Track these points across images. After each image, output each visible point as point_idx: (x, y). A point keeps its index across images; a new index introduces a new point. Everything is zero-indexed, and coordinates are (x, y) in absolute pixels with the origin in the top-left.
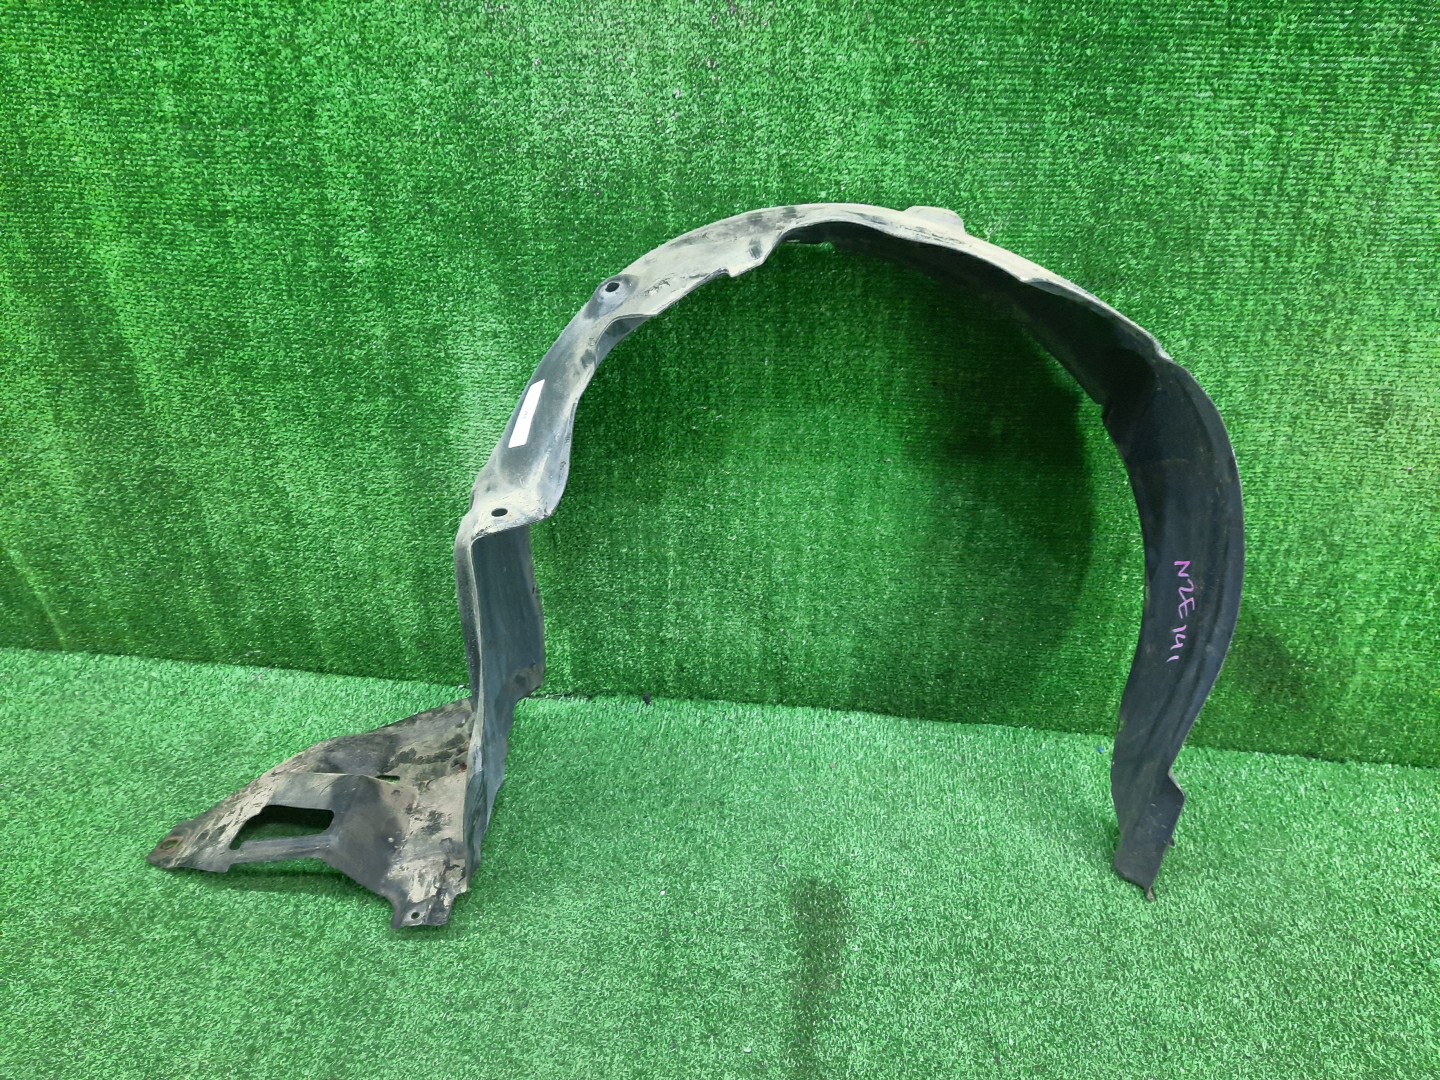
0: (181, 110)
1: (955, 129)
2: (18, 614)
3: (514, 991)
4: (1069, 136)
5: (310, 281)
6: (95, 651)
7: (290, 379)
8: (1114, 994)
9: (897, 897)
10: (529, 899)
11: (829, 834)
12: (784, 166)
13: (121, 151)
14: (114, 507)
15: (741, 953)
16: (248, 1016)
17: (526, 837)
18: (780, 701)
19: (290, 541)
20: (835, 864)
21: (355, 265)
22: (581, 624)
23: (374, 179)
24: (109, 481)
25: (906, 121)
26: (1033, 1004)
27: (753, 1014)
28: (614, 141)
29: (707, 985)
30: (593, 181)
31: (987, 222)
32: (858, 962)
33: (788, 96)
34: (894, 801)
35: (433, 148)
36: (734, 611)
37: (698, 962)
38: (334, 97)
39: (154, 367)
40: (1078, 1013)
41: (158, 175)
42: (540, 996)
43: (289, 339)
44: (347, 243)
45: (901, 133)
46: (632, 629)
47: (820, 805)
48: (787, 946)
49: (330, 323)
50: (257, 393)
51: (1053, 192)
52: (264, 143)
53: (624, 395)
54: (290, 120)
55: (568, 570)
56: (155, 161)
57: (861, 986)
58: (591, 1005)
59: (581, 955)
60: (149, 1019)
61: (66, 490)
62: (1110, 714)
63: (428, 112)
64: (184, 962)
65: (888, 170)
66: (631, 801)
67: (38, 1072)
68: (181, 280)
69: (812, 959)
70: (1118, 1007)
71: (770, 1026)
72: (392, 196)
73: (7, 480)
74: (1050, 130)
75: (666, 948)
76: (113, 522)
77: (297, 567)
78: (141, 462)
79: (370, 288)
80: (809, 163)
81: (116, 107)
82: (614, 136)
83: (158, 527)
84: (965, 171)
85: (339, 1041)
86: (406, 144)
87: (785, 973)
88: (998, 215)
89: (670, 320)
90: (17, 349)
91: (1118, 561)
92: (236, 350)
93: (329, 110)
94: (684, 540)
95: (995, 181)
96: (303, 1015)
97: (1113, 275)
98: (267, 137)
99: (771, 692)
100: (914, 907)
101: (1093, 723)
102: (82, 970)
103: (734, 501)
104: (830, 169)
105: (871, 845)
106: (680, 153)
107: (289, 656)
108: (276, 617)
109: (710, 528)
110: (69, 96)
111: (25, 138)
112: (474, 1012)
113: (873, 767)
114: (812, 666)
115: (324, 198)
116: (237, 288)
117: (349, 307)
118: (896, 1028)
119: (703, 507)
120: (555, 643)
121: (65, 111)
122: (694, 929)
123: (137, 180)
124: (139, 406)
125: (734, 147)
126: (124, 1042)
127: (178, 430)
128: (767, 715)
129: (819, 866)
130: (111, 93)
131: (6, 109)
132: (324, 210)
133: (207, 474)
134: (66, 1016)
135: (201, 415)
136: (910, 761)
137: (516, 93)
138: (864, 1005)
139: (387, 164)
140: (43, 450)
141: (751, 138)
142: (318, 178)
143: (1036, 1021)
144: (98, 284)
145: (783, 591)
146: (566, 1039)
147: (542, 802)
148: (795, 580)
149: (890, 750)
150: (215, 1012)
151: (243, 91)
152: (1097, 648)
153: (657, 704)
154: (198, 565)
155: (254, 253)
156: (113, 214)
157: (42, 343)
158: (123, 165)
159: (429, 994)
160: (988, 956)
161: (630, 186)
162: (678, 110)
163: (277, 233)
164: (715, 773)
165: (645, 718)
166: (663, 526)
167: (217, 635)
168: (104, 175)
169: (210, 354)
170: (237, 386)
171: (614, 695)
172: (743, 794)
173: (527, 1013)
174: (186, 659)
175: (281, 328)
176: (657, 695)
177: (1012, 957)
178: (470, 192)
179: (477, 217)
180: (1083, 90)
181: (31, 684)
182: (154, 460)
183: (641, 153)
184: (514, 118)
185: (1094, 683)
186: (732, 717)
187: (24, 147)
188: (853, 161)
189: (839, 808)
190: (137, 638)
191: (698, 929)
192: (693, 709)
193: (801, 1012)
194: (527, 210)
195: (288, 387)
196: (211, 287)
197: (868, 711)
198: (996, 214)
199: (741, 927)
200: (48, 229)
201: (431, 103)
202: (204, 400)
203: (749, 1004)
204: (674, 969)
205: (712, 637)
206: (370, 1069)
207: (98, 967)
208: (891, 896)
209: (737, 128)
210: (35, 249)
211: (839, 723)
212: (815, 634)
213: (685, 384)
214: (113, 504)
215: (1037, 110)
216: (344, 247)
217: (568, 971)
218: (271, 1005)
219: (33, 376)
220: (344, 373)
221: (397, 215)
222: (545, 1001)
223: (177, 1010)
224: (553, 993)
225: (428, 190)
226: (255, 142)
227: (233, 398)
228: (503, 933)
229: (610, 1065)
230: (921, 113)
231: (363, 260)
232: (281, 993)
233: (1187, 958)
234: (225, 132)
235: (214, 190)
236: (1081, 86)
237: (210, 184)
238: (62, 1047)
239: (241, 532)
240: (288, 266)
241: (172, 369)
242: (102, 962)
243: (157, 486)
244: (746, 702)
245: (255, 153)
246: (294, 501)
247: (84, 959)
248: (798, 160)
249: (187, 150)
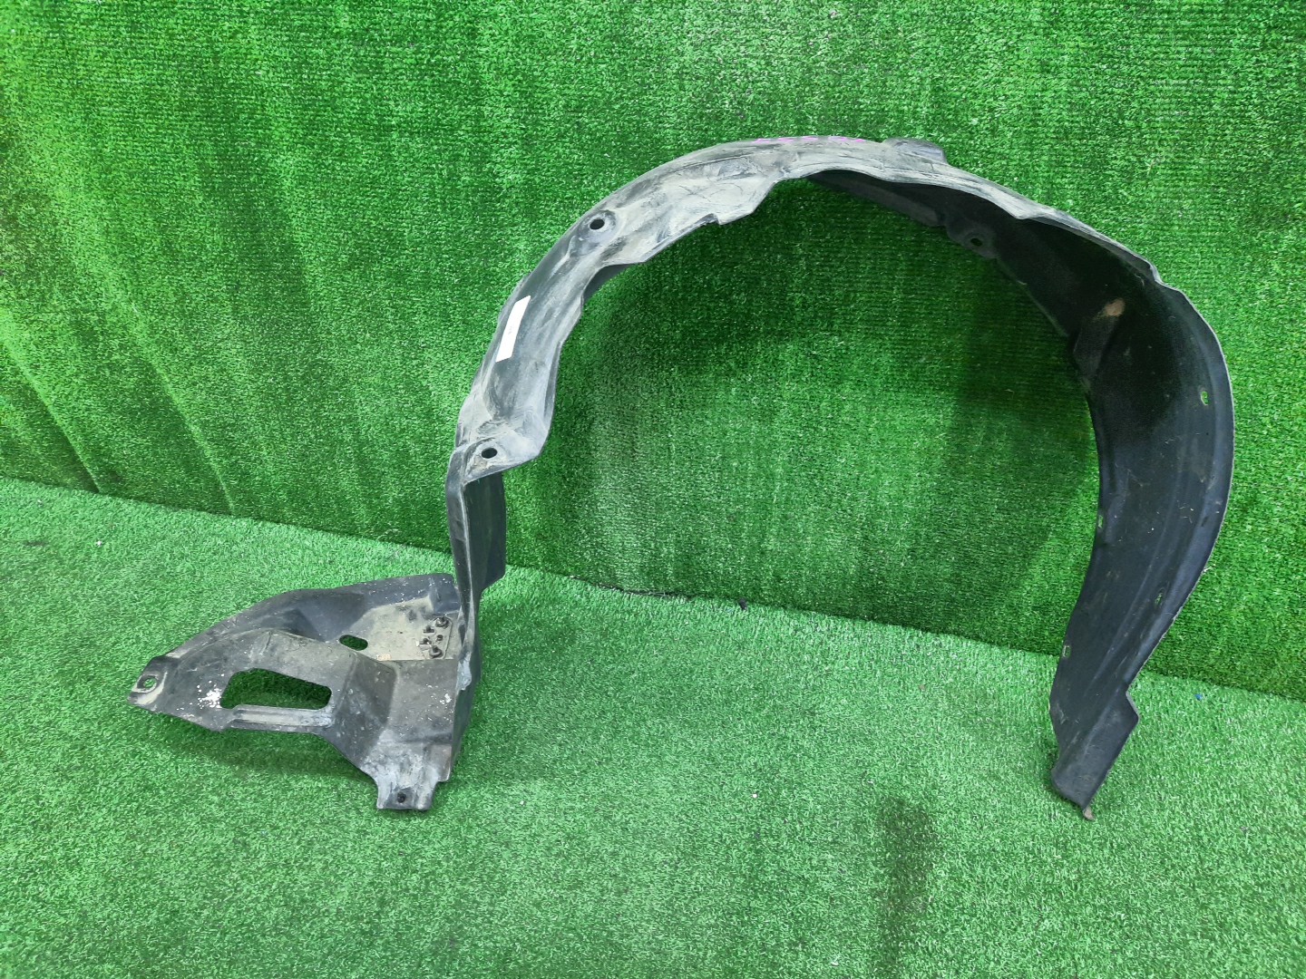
0: (355, 26)
1: (1128, 53)
2: (196, 481)
3: (615, 876)
4: (1257, 61)
5: (463, 195)
6: (259, 518)
7: (440, 286)
8: (1211, 954)
9: (985, 827)
10: (630, 788)
11: (917, 756)
12: (936, 91)
13: (299, 66)
14: (280, 394)
15: (830, 865)
16: (380, 870)
17: (629, 727)
18: (871, 618)
19: (429, 435)
20: (923, 786)
21: (505, 181)
22: (687, 530)
23: (528, 94)
24: (278, 370)
25: (1072, 43)
26: (1124, 953)
27: (840, 927)
28: (763, 62)
29: (795, 892)
30: (739, 103)
31: (1149, 152)
32: (945, 888)
33: (949, 17)
34: (983, 730)
35: (586, 67)
36: (835, 529)
37: (788, 869)
38: (496, 15)
39: (320, 269)
40: (1171, 970)
41: (331, 89)
42: (640, 884)
43: (440, 249)
44: (499, 159)
45: (1066, 57)
46: (734, 537)
47: (909, 725)
48: (875, 864)
49: (478, 235)
50: (410, 298)
51: (1229, 123)
52: (429, 60)
53: (748, 316)
54: (454, 38)
55: (679, 478)
56: (329, 75)
57: (947, 913)
58: (686, 898)
59: (678, 848)
60: (295, 862)
61: (240, 377)
62: (1212, 661)
63: (584, 31)
64: (326, 813)
65: (1049, 94)
66: (727, 702)
67: (205, 897)
68: (349, 189)
69: (900, 880)
70: (1215, 969)
71: (857, 942)
72: (544, 114)
73: (191, 364)
74: (1235, 54)
75: (757, 852)
76: (279, 408)
77: (435, 458)
78: (304, 356)
79: (517, 204)
80: (964, 88)
81: (297, 23)
82: (764, 58)
83: (316, 414)
84: (1133, 98)
85: (458, 903)
86: (561, 63)
87: (872, 890)
88: (1163, 146)
89: (800, 247)
90: (203, 247)
91: (1245, 511)
92: (393, 257)
93: (491, 29)
94: (795, 458)
95: (1165, 109)
96: (427, 875)
97: (1285, 215)
98: (432, 55)
99: (863, 610)
100: (1002, 839)
101: (1192, 669)
102: (240, 811)
103: (847, 425)
104: (985, 95)
105: (959, 770)
106: (830, 77)
107: (423, 537)
108: (413, 501)
109: (820, 449)
110: (257, 13)
111: (218, 52)
112: (578, 891)
113: (963, 692)
114: (908, 588)
115: (480, 116)
116: (397, 199)
117: (497, 221)
118: (982, 960)
119: (815, 429)
120: (661, 546)
121: (253, 27)
122: (784, 835)
123: (312, 94)
124: (304, 305)
125: (886, 70)
126: (274, 881)
127: (337, 328)
128: (858, 631)
129: (907, 786)
130: (294, 9)
131: (203, 25)
132: (480, 127)
133: (360, 370)
134: (227, 850)
135: (359, 316)
136: (1000, 690)
137: (671, 12)
138: (950, 933)
139: (542, 82)
140: (222, 340)
141: (905, 61)
142: (477, 93)
143: (1127, 972)
144: (274, 191)
145: (887, 515)
146: (662, 928)
147: (644, 694)
148: (901, 505)
149: (979, 676)
150: (351, 862)
151: (412, 8)
152: (1208, 595)
153: (752, 610)
154: (350, 451)
155: (414, 166)
156: (290, 125)
157: (224, 244)
158: (301, 79)
159: (538, 869)
160: (1077, 897)
161: (775, 109)
162: (832, 31)
163: (436, 148)
164: (807, 683)
165: (740, 623)
166: (774, 443)
167: (361, 513)
168: (284, 88)
169: (371, 259)
170: (392, 291)
171: (711, 598)
172: (834, 706)
173: (627, 898)
174: (335, 532)
175: (433, 238)
176: (752, 601)
177: (1103, 902)
178: (618, 113)
179: (623, 137)
180: (1282, 10)
181: (205, 544)
182: (315, 354)
183: (790, 77)
184: (667, 38)
185: (1200, 630)
186: (825, 629)
187: (216, 62)
188: (1012, 86)
189: (928, 730)
190: (294, 510)
191: (789, 836)
192: (786, 618)
193: (887, 932)
194: (671, 131)
195: (438, 294)
196: (374, 197)
197: (958, 635)
198: (1161, 144)
199: (830, 839)
200: (234, 138)
201: (588, 22)
202: (361, 302)
203: (837, 917)
204: (765, 873)
205: (811, 552)
206: (485, 933)
207: (254, 809)
208: (978, 825)
209: (893, 49)
210: (221, 156)
211: (929, 645)
212: (915, 558)
213: (810, 309)
214: (280, 391)
215: (1225, 32)
216: (495, 163)
217: (666, 863)
218: (400, 861)
219: (216, 273)
220: (488, 284)
221: (547, 133)
222: (644, 889)
223: (320, 857)
224: (651, 882)
225: (578, 109)
226: (421, 59)
227: (387, 302)
228: (606, 818)
229: (703, 959)
230: (1090, 36)
231: (511, 177)
232: (409, 852)
233: (1292, 927)
234: (394, 49)
235: (381, 105)
236: (1280, 6)
237: (378, 99)
238: (224, 877)
239: (388, 424)
240: (443, 180)
241: (335, 272)
242: (257, 805)
243: (318, 378)
244: (837, 615)
245: (420, 70)
246: (435, 398)
247: (243, 800)
248: (952, 85)
249: (358, 66)
